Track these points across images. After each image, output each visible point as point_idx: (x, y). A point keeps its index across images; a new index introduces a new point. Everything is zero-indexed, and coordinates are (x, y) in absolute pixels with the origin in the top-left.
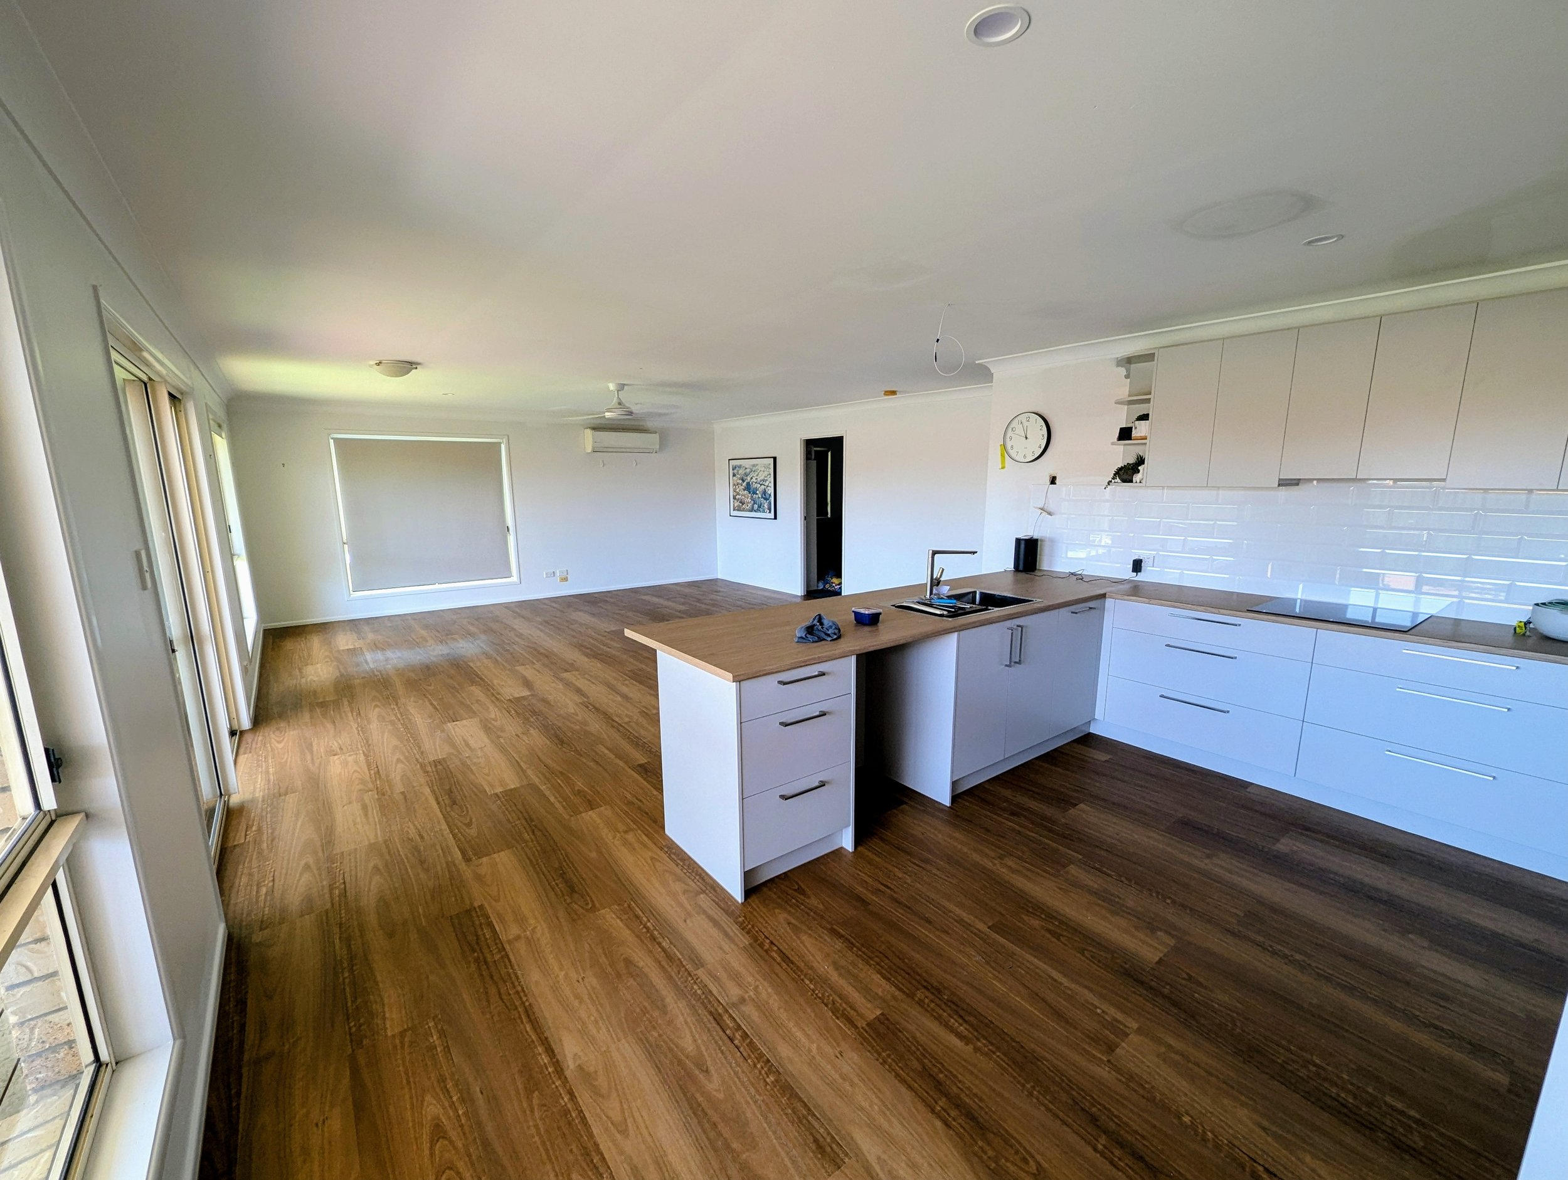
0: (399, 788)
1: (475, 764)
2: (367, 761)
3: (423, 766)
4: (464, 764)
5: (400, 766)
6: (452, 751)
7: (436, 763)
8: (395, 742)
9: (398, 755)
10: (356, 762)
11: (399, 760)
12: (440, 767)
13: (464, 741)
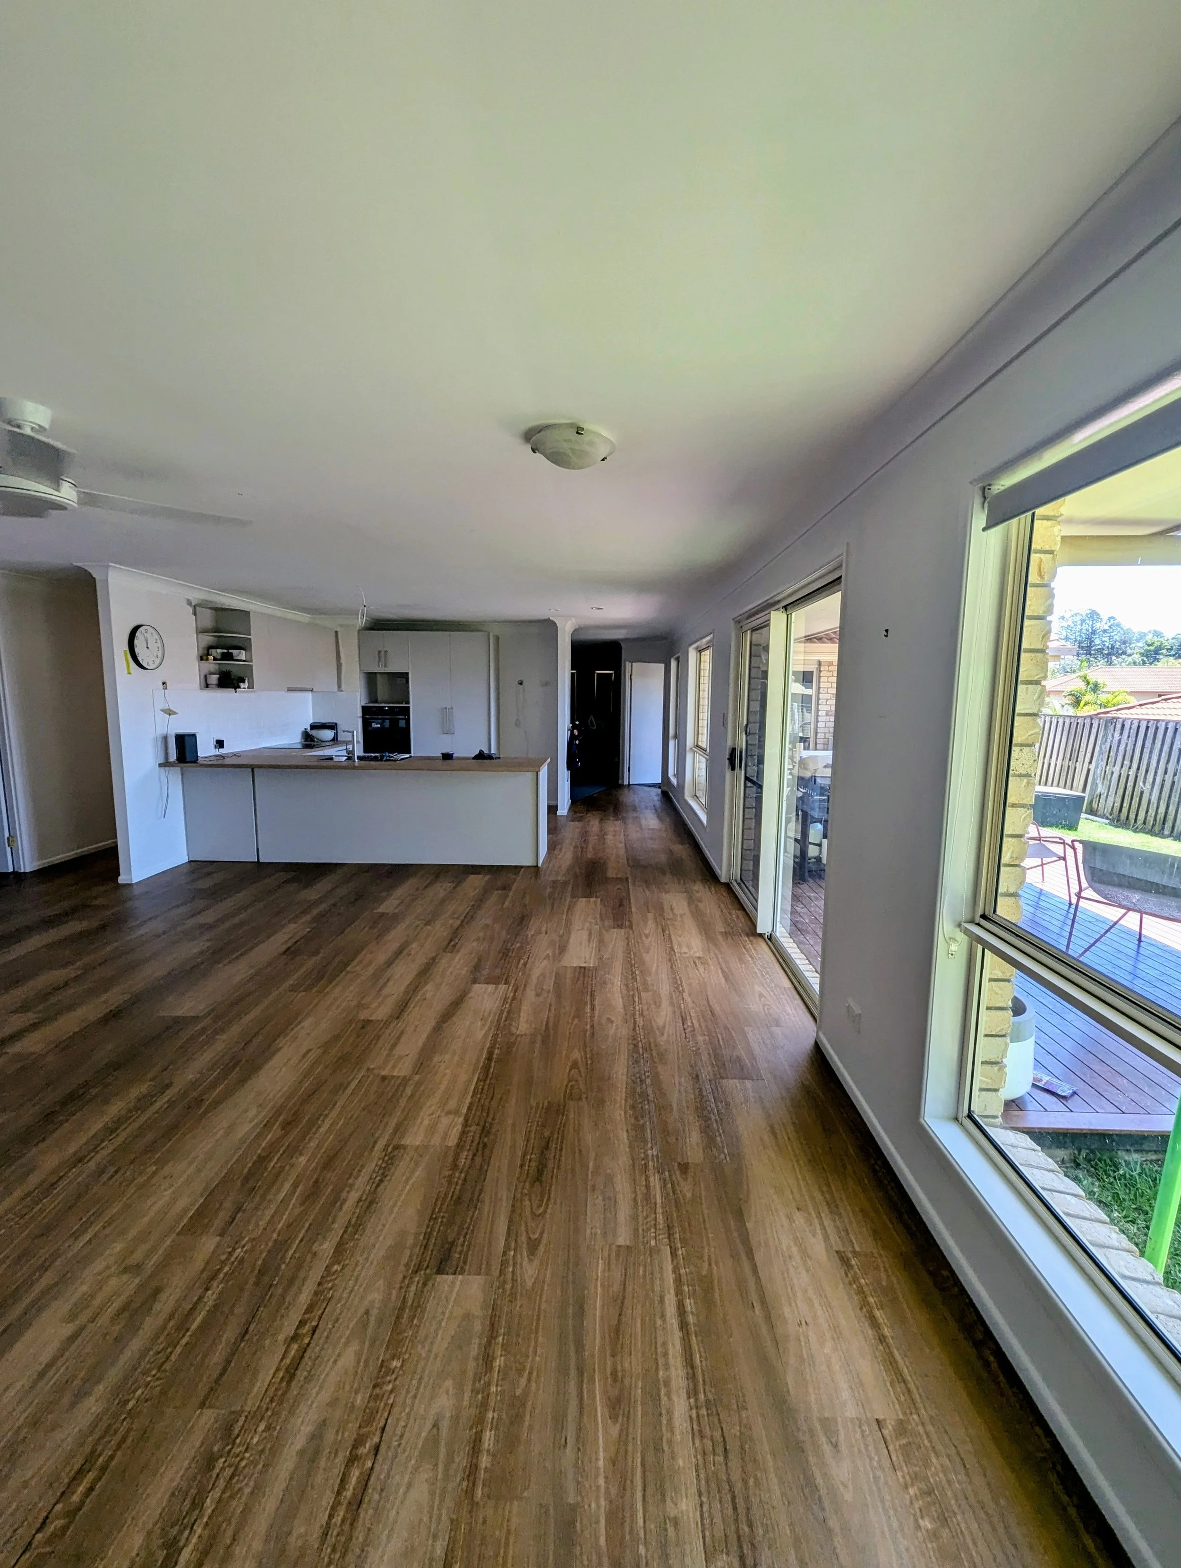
0: (650, 916)
1: (595, 918)
2: (671, 942)
3: (631, 927)
4: (602, 920)
5: (647, 932)
6: (604, 931)
7: (620, 926)
8: (647, 958)
9: (647, 941)
10: (680, 946)
11: (647, 936)
12: (620, 923)
13: (589, 941)
